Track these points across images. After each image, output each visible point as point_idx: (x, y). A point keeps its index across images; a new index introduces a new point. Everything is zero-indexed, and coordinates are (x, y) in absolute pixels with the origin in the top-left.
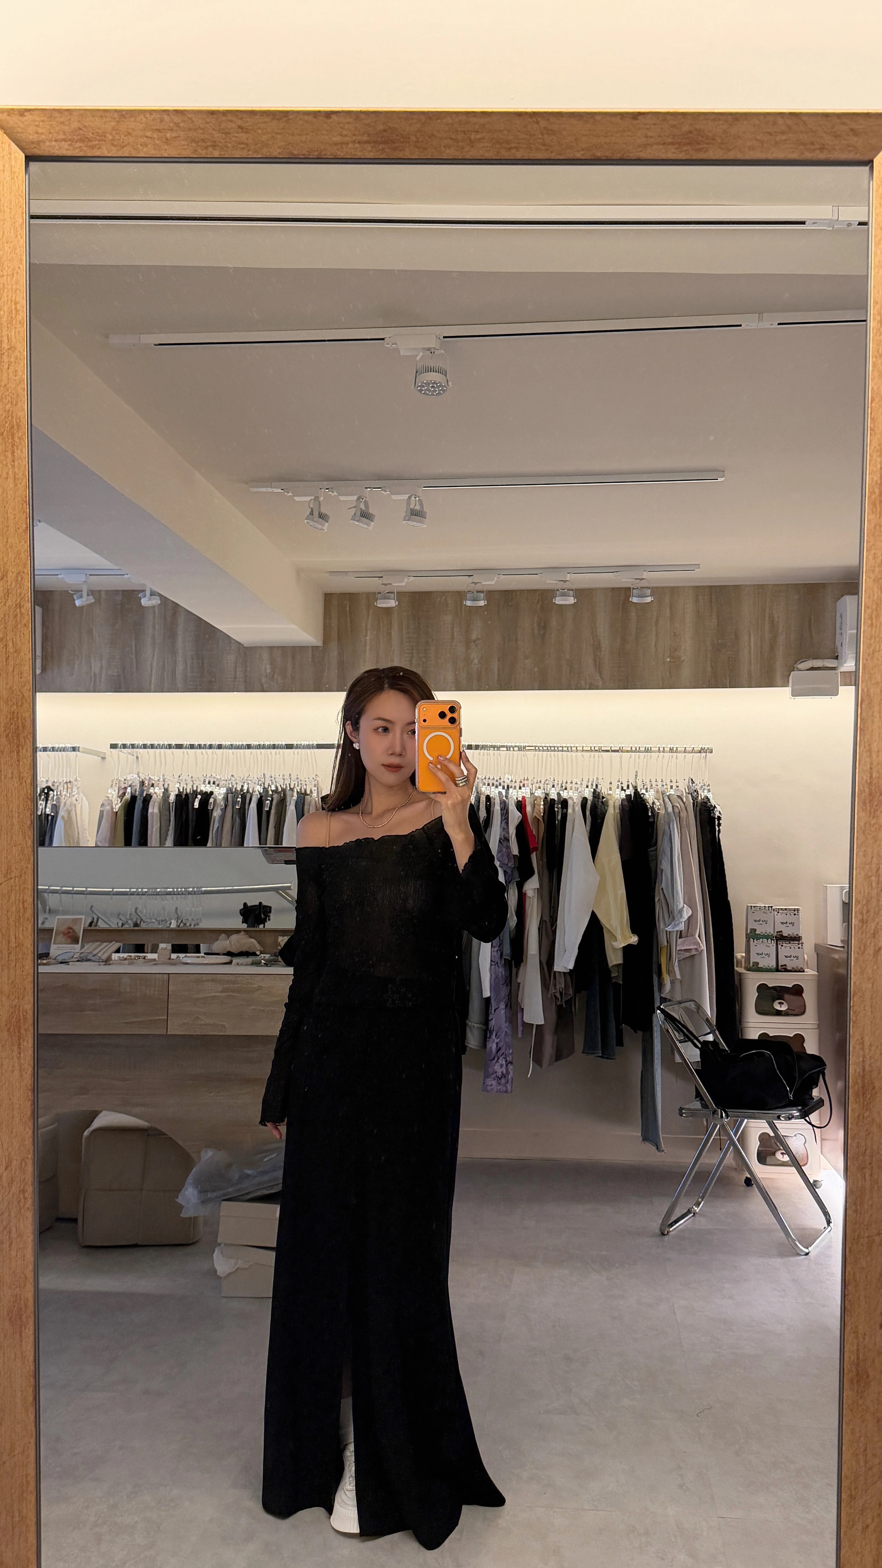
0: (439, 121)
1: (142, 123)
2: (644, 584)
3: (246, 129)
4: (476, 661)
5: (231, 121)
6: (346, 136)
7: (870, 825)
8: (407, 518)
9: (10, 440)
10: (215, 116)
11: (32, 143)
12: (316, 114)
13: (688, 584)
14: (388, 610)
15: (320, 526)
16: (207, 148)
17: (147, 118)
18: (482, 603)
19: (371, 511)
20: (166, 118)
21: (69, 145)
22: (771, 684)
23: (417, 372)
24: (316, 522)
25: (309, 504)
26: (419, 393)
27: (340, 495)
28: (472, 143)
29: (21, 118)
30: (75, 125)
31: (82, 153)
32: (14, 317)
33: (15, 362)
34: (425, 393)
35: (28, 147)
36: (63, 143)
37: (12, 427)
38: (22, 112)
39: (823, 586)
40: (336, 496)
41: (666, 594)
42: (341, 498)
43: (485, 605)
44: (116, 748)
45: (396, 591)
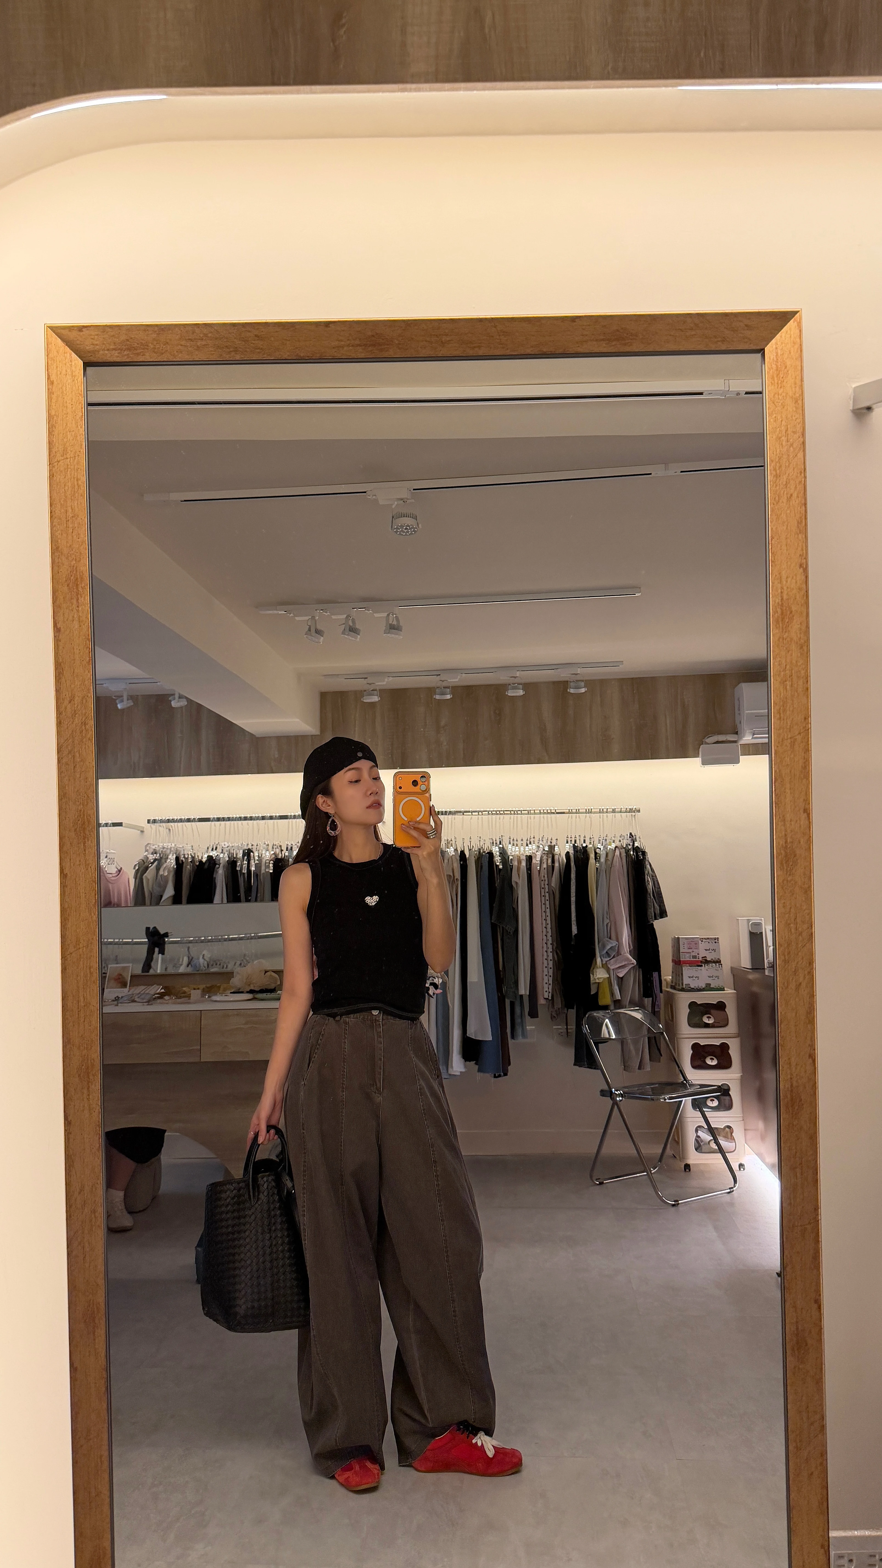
0: (416, 327)
1: (178, 334)
2: (578, 678)
3: (262, 337)
4: (445, 744)
5: (249, 332)
6: (342, 341)
7: (787, 881)
8: (388, 631)
9: (75, 590)
10: (236, 328)
11: (89, 352)
12: (317, 324)
13: (616, 677)
14: (373, 704)
15: (317, 640)
17: (181, 331)
18: (448, 697)
19: (357, 627)
20: (197, 330)
21: (119, 353)
22: (684, 754)
23: (393, 517)
24: (313, 636)
25: (307, 622)
26: (394, 534)
27: (331, 614)
28: (443, 344)
29: (79, 333)
30: (123, 338)
31: (130, 358)
32: (76, 490)
33: (78, 528)
34: (399, 534)
35: (85, 356)
36: (114, 352)
37: (77, 579)
38: (81, 328)
39: (724, 675)
40: (328, 615)
41: (597, 685)
42: (333, 617)
43: (451, 698)
44: (152, 823)
45: (378, 689)
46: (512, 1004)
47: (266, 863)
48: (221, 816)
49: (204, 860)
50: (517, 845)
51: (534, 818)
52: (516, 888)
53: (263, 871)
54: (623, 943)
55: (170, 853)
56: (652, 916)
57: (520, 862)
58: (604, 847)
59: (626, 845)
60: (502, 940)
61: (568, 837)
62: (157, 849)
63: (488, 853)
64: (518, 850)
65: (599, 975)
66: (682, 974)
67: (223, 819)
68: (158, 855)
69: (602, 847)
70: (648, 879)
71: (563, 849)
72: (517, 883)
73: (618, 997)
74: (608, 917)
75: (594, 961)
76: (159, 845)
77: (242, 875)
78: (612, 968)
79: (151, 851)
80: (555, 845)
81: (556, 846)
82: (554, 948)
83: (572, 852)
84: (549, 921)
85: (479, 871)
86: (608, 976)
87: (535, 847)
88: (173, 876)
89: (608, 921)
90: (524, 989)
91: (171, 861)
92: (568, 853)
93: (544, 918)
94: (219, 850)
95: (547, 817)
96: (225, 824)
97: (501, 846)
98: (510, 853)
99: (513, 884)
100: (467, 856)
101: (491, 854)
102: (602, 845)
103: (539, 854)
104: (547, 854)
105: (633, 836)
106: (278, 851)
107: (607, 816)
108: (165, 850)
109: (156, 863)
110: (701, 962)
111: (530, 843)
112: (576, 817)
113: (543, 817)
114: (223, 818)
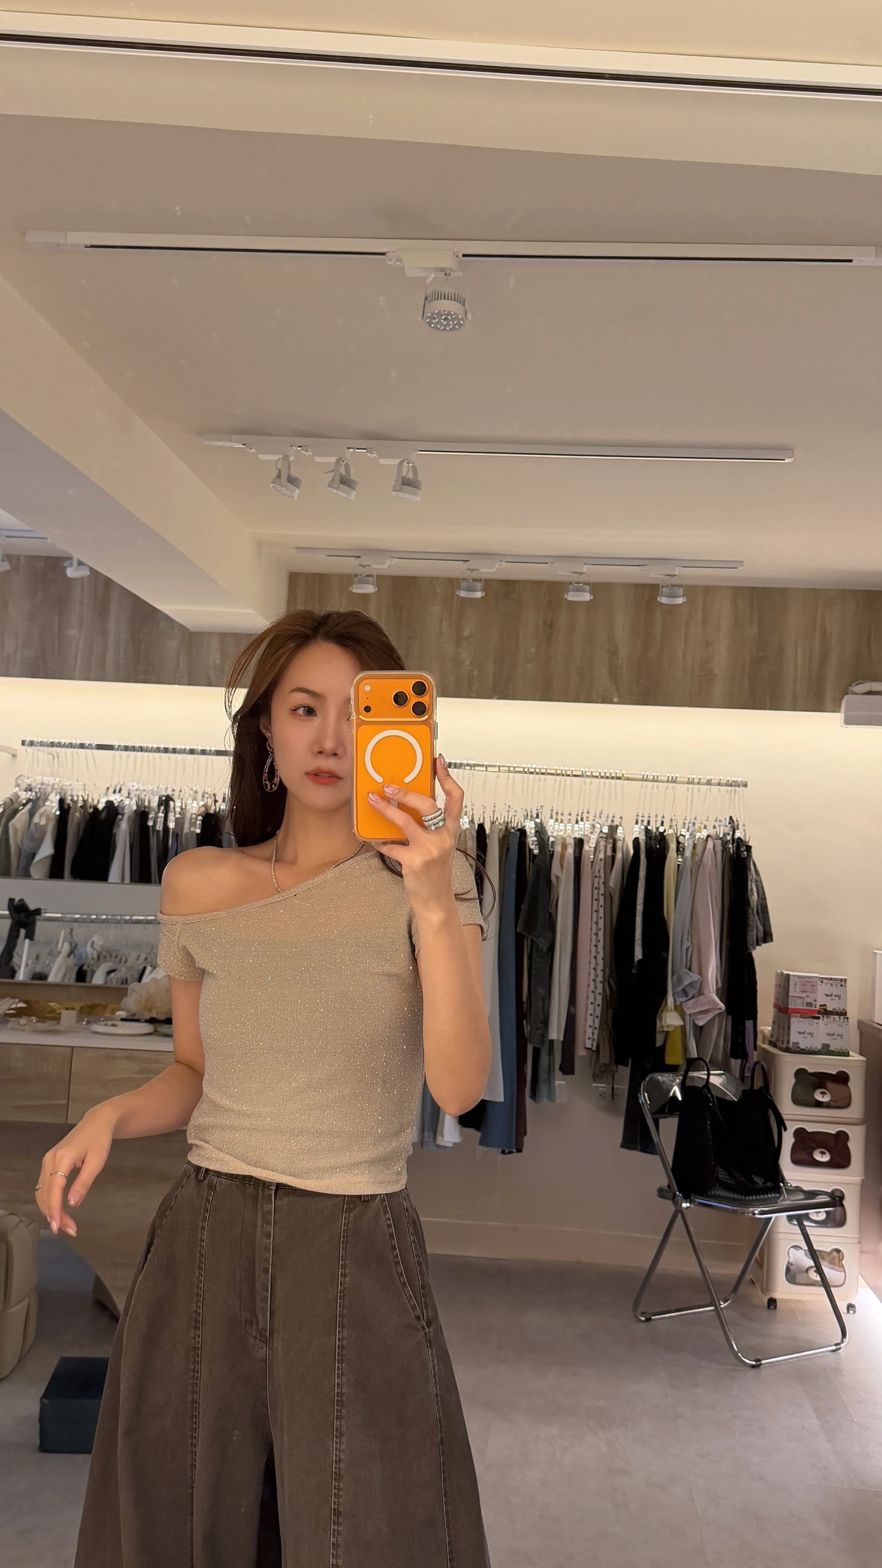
2: (674, 581)
4: (467, 663)
8: (398, 488)
13: (730, 584)
14: (365, 597)
15: (289, 493)
18: (479, 595)
19: (353, 477)
22: (818, 706)
23: (426, 299)
24: (283, 487)
25: (276, 465)
26: (426, 327)
27: (315, 454)
34: (435, 328)
40: (310, 455)
41: (700, 595)
42: (317, 459)
43: (483, 597)
44: (28, 745)
45: (375, 574)
46: (537, 1052)
47: (191, 818)
48: (130, 744)
49: (101, 806)
50: (562, 821)
51: (591, 783)
52: (556, 884)
53: (186, 830)
54: (708, 979)
55: (52, 792)
56: (753, 942)
57: (564, 847)
58: (691, 834)
59: (725, 835)
60: (530, 957)
61: (638, 816)
62: (34, 785)
63: (519, 830)
64: (563, 828)
65: (670, 1019)
66: (789, 1028)
67: (133, 749)
68: (34, 794)
69: (688, 834)
70: (752, 886)
71: (629, 833)
72: (557, 877)
73: (694, 1054)
74: (690, 939)
75: (664, 1002)
76: (36, 780)
77: (155, 833)
78: (688, 1012)
79: (24, 786)
80: (617, 826)
81: (619, 828)
82: (607, 976)
83: (642, 838)
84: (601, 937)
85: (505, 853)
86: (682, 1023)
87: (589, 826)
88: (54, 826)
89: (689, 944)
90: (556, 1033)
91: (52, 805)
92: (636, 841)
93: (594, 931)
94: (124, 793)
95: (610, 783)
96: (136, 756)
97: (538, 820)
98: (552, 833)
99: (553, 878)
100: (488, 832)
101: (522, 832)
102: (688, 831)
103: (594, 838)
104: (606, 838)
105: (733, 822)
106: (210, 801)
107: (699, 790)
108: (44, 787)
109: (29, 806)
110: (819, 1012)
111: (582, 820)
112: (653, 787)
113: (604, 784)
114: (133, 747)
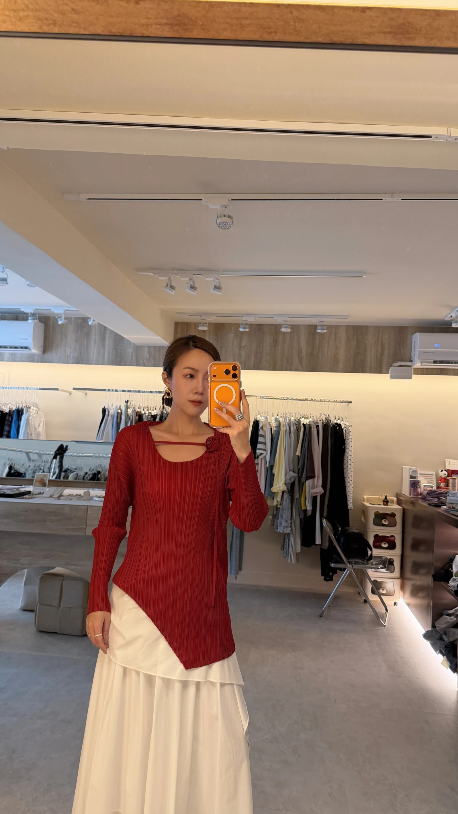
2: (323, 324)
4: (244, 356)
6: (150, 19)
8: (213, 289)
13: (345, 325)
14: (204, 332)
15: (171, 292)
16: (49, 25)
18: (247, 330)
19: (196, 285)
22: (380, 371)
23: (218, 217)
24: (169, 290)
25: (166, 281)
26: (218, 228)
27: (181, 277)
28: (242, 27)
34: (221, 228)
39: (407, 327)
40: (179, 277)
41: (333, 329)
43: (249, 331)
44: (76, 390)
45: (207, 322)
112: (314, 403)
